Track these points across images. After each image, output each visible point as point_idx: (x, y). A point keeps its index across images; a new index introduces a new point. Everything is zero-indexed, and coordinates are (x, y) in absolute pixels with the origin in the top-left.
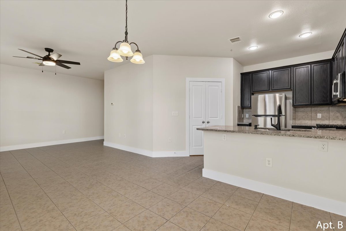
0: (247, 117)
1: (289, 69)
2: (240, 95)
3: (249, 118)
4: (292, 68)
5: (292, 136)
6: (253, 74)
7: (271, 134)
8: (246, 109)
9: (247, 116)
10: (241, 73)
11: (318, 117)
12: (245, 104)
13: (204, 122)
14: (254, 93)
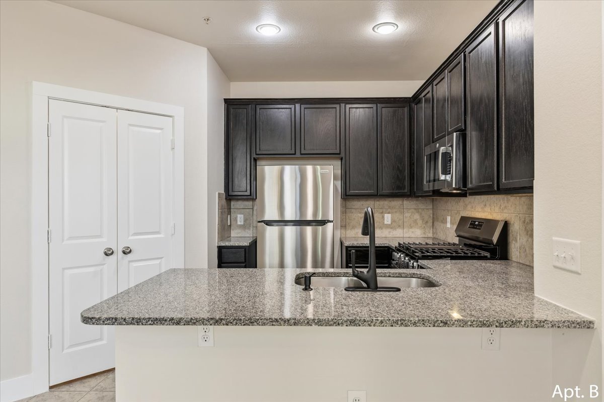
0: (239, 223)
1: (337, 106)
2: (223, 162)
3: (244, 227)
4: (343, 105)
5: (441, 324)
6: (258, 107)
7: (382, 322)
8: (238, 200)
9: (240, 219)
10: (225, 99)
11: (386, 222)
12: (236, 188)
13: (112, 253)
14: (259, 159)
